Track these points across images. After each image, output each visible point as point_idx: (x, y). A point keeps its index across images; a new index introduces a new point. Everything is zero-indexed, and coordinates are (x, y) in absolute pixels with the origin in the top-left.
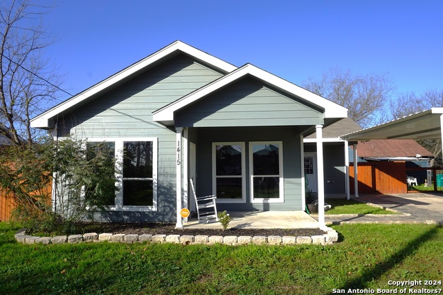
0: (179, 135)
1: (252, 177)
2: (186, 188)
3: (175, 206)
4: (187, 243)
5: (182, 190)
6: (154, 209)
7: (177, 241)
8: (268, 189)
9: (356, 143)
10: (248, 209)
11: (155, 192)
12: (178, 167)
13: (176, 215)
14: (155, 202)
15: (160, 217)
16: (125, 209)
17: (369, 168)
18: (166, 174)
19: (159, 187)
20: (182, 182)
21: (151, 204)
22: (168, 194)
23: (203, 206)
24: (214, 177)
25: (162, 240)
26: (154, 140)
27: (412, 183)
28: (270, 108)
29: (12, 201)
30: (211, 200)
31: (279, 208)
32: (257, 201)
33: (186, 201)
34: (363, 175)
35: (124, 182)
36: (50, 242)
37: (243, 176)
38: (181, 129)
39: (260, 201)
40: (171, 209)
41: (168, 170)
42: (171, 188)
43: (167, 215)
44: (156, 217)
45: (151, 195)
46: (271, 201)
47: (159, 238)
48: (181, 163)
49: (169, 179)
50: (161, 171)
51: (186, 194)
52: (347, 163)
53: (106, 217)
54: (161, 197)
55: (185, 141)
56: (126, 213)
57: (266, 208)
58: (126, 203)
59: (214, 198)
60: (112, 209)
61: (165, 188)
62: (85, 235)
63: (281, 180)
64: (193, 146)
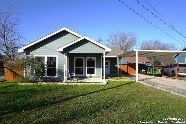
0: (64, 55)
1: (86, 68)
2: (66, 71)
3: (63, 76)
4: (67, 84)
5: (65, 71)
6: (57, 77)
7: (64, 84)
8: (91, 72)
9: (121, 58)
10: (85, 77)
11: (57, 72)
12: (64, 64)
13: (63, 79)
14: (57, 75)
15: (59, 79)
16: (48, 77)
17: (126, 66)
18: (60, 67)
19: (58, 70)
20: (65, 69)
21: (56, 75)
22: (61, 72)
23: (71, 76)
24: (75, 68)
25: (60, 84)
26: (57, 56)
27: (144, 72)
28: (91, 48)
29: (11, 74)
30: (74, 74)
31: (94, 77)
32: (88, 75)
33: (66, 75)
34: (124, 68)
35: (47, 69)
36: (29, 85)
37: (84, 68)
38: (65, 53)
39: (89, 75)
40: (62, 77)
41: (61, 65)
42: (62, 71)
43: (61, 78)
44: (57, 79)
45: (56, 73)
46: (92, 75)
47: (59, 83)
48: (65, 63)
49: (61, 68)
50: (59, 66)
51: (66, 72)
52: (118, 64)
53: (42, 79)
54: (59, 73)
55: (66, 57)
56: (48, 78)
57: (91, 77)
58: (48, 75)
59: (75, 74)
60: (44, 77)
61: (60, 71)
62: (38, 83)
63: (95, 69)
64: (68, 58)
